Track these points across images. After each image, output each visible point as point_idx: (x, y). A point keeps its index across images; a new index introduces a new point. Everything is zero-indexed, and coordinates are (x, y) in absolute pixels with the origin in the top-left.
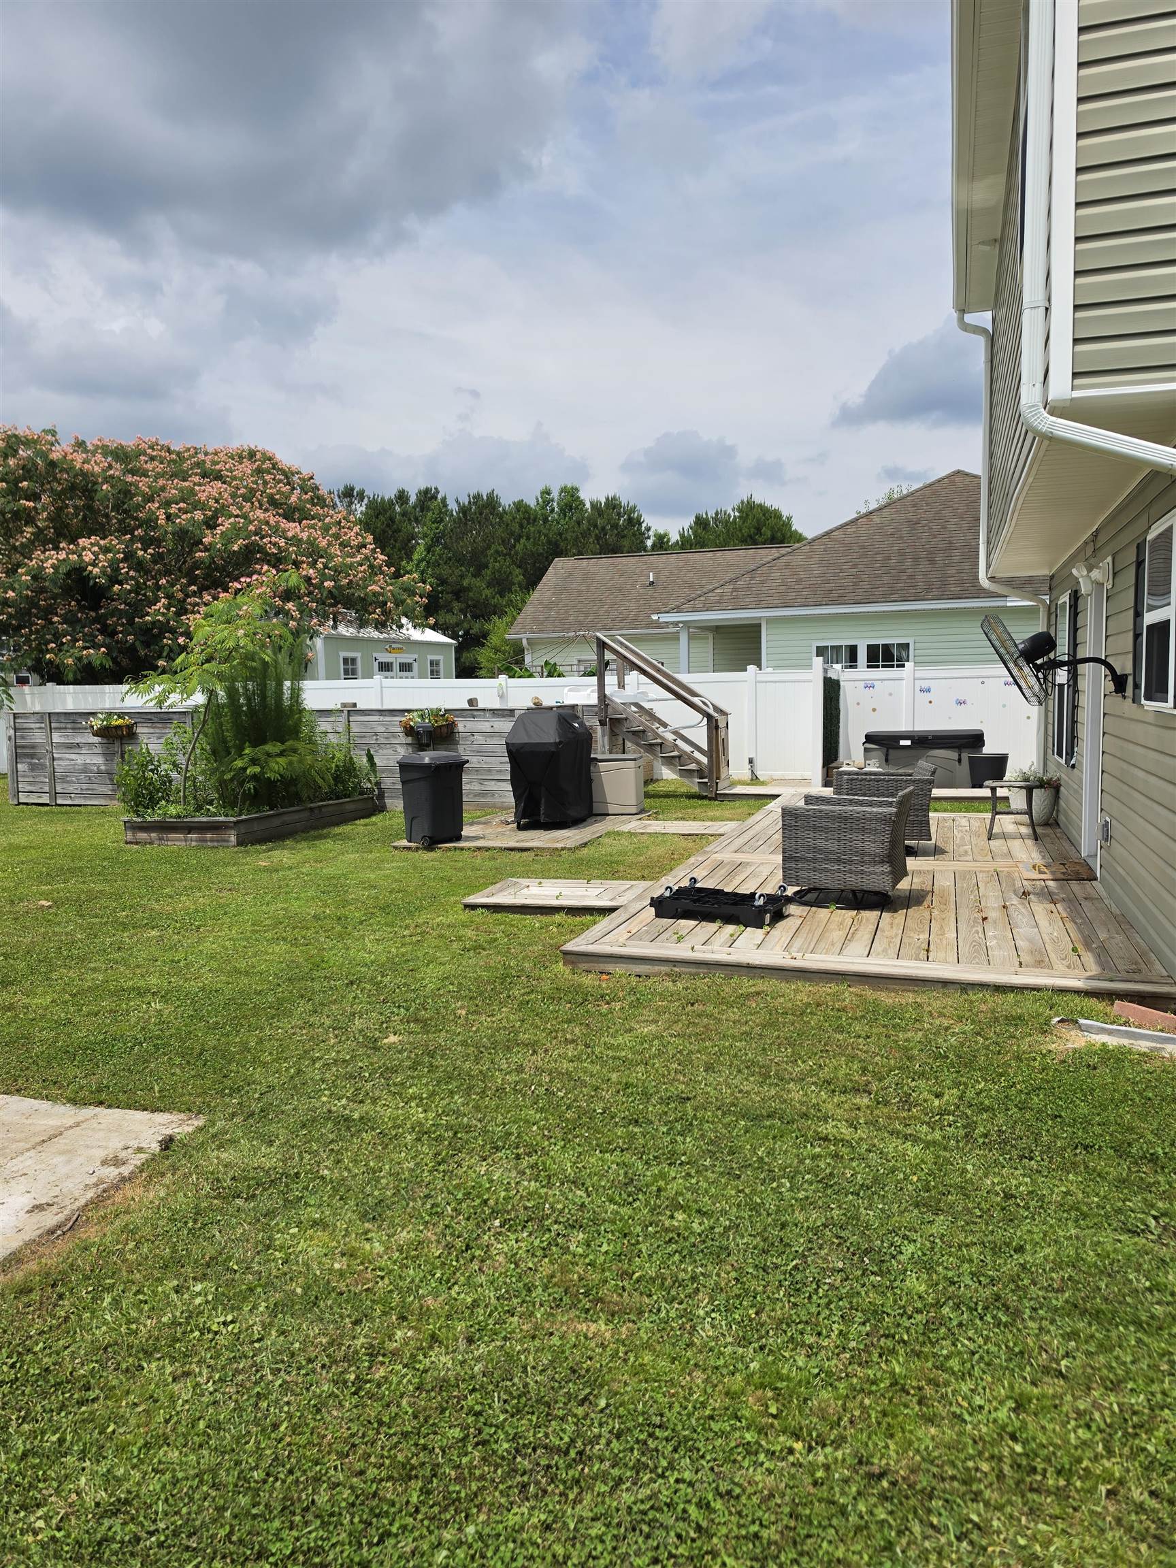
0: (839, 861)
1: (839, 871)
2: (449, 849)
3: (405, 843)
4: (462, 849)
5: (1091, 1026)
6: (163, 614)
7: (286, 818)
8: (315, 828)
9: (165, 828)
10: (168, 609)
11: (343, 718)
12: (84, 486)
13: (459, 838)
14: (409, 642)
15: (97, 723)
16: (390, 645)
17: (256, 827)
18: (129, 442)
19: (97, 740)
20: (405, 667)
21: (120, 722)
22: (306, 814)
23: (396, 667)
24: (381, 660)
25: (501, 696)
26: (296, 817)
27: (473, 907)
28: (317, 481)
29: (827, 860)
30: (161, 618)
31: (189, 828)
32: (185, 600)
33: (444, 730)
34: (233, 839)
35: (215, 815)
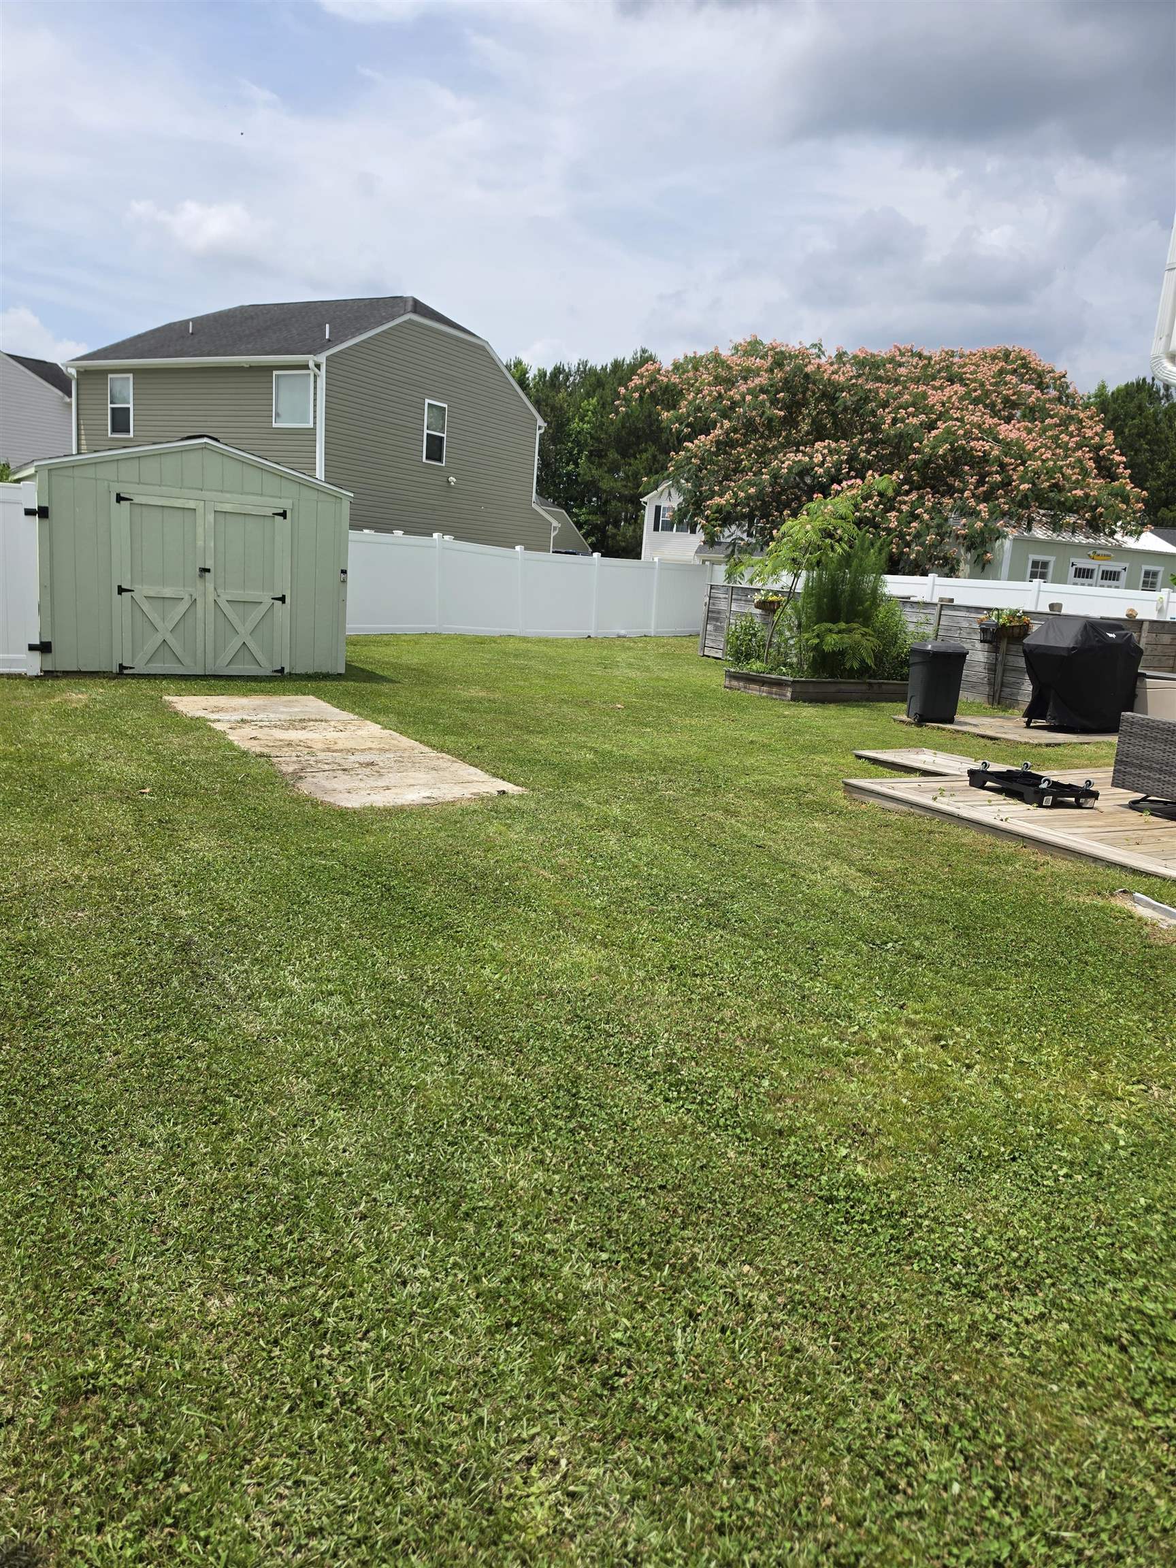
0: (1161, 771)
1: (1159, 780)
2: (933, 728)
3: (904, 717)
4: (944, 729)
5: (1141, 899)
6: (872, 511)
7: (843, 687)
8: (868, 700)
9: (749, 679)
10: (877, 506)
11: (936, 611)
12: (830, 394)
13: (951, 721)
14: (1121, 551)
15: (757, 597)
16: (1094, 552)
17: (811, 689)
18: (882, 351)
19: (758, 611)
20: (1110, 576)
21: (775, 598)
22: (864, 687)
23: (1097, 575)
24: (1079, 566)
25: (1160, 611)
26: (852, 688)
27: (859, 757)
28: (1068, 380)
29: (1151, 769)
30: (868, 514)
31: (762, 682)
32: (895, 499)
33: (1017, 631)
34: (789, 694)
35: (784, 674)
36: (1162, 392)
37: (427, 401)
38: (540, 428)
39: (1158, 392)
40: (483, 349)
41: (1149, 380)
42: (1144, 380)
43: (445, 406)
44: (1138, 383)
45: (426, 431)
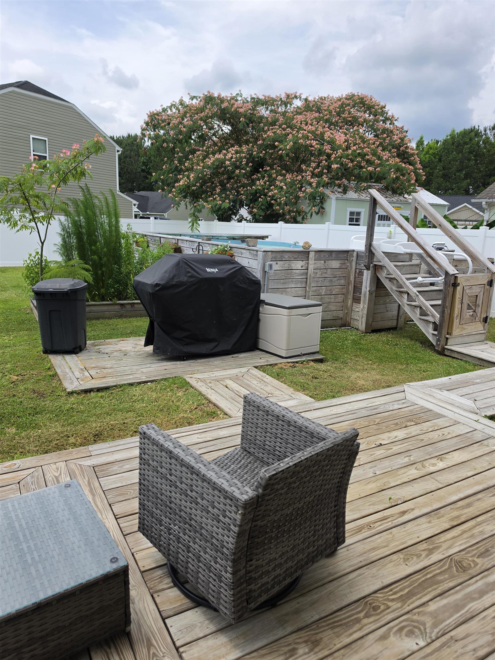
14: (407, 203)
36: (483, 132)
37: (32, 136)
38: (118, 151)
39: (481, 132)
40: (71, 108)
41: (477, 127)
42: (474, 127)
43: (46, 139)
44: (471, 129)
45: (32, 153)
